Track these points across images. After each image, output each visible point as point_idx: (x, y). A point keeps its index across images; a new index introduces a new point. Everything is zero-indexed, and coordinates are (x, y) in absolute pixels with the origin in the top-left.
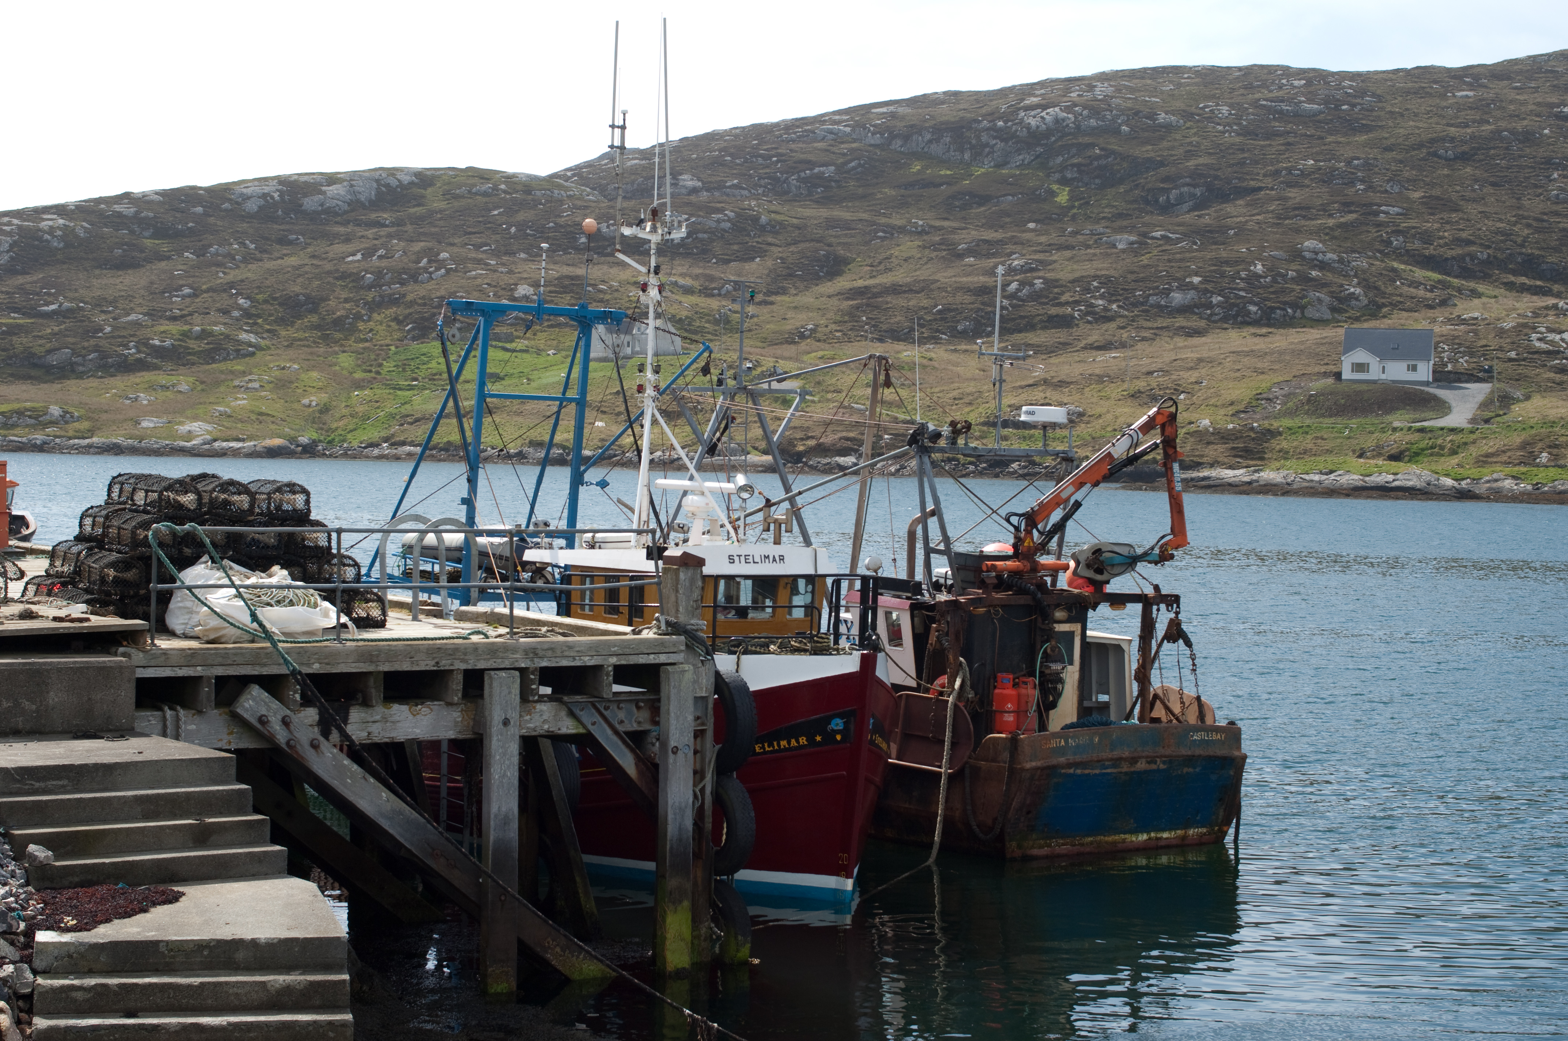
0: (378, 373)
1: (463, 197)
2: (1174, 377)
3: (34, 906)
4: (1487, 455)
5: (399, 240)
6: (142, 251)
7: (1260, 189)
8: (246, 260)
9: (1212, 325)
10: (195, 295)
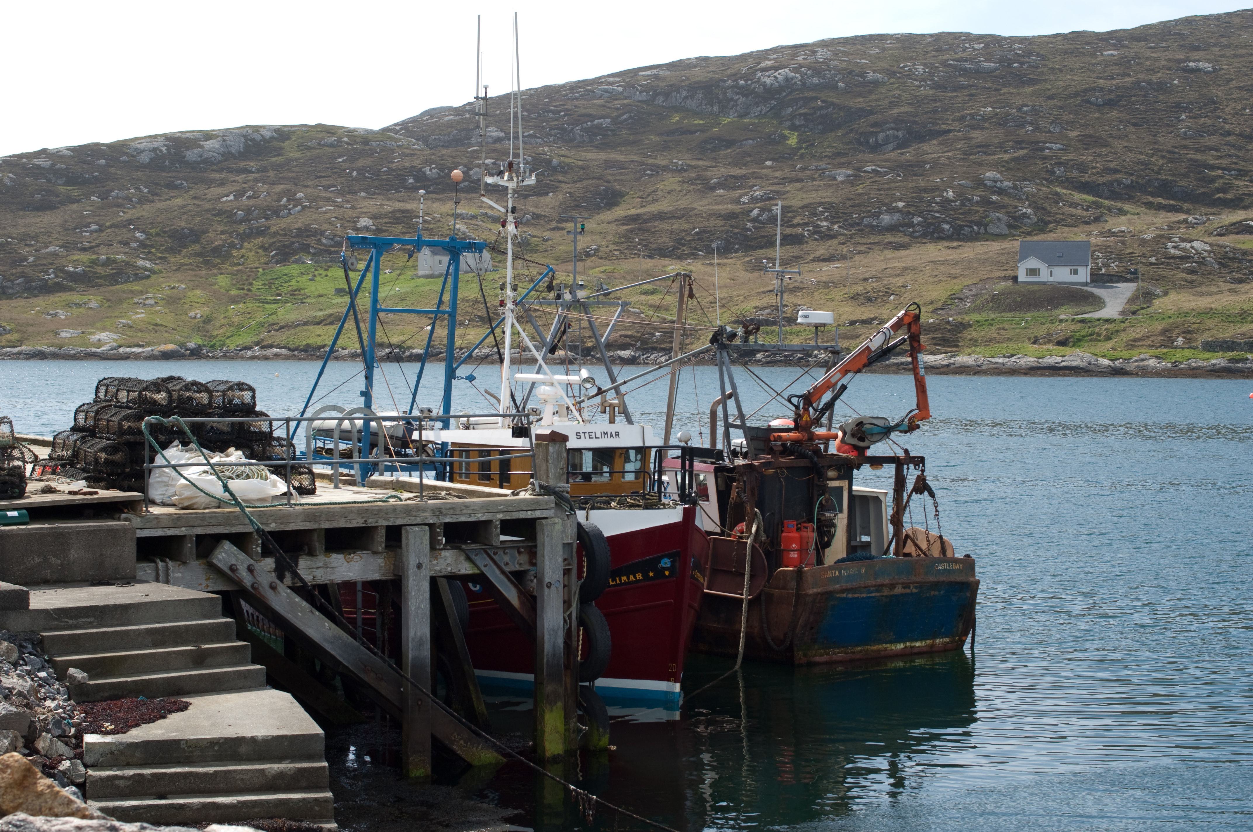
0: (249, 290)
1: (314, 148)
2: (885, 282)
4: (1135, 340)
5: (263, 183)
6: (57, 196)
7: (949, 131)
8: (140, 202)
9: (914, 240)
10: (100, 231)
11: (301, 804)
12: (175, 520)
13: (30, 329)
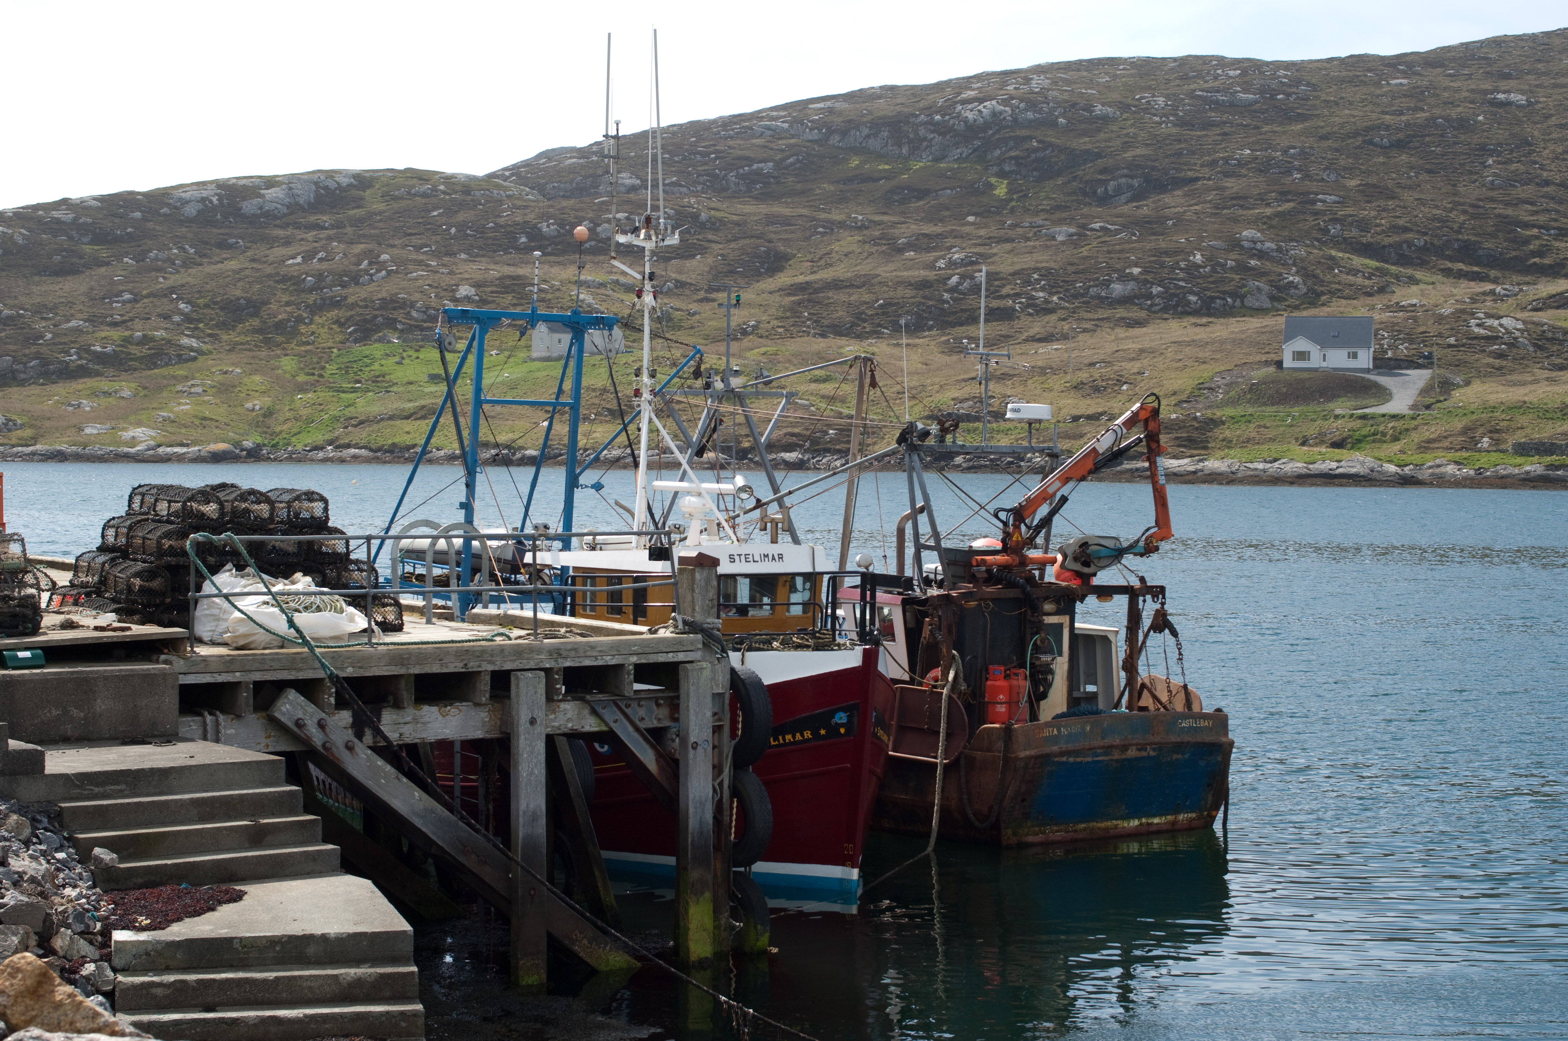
0: (321, 376)
1: (402, 198)
2: (1115, 368)
3: (105, 908)
4: (1429, 441)
5: (339, 242)
6: (81, 257)
7: (1197, 179)
8: (186, 265)
9: (1153, 315)
10: (135, 301)
11: (384, 1019)
12: (228, 663)
13: (47, 424)
